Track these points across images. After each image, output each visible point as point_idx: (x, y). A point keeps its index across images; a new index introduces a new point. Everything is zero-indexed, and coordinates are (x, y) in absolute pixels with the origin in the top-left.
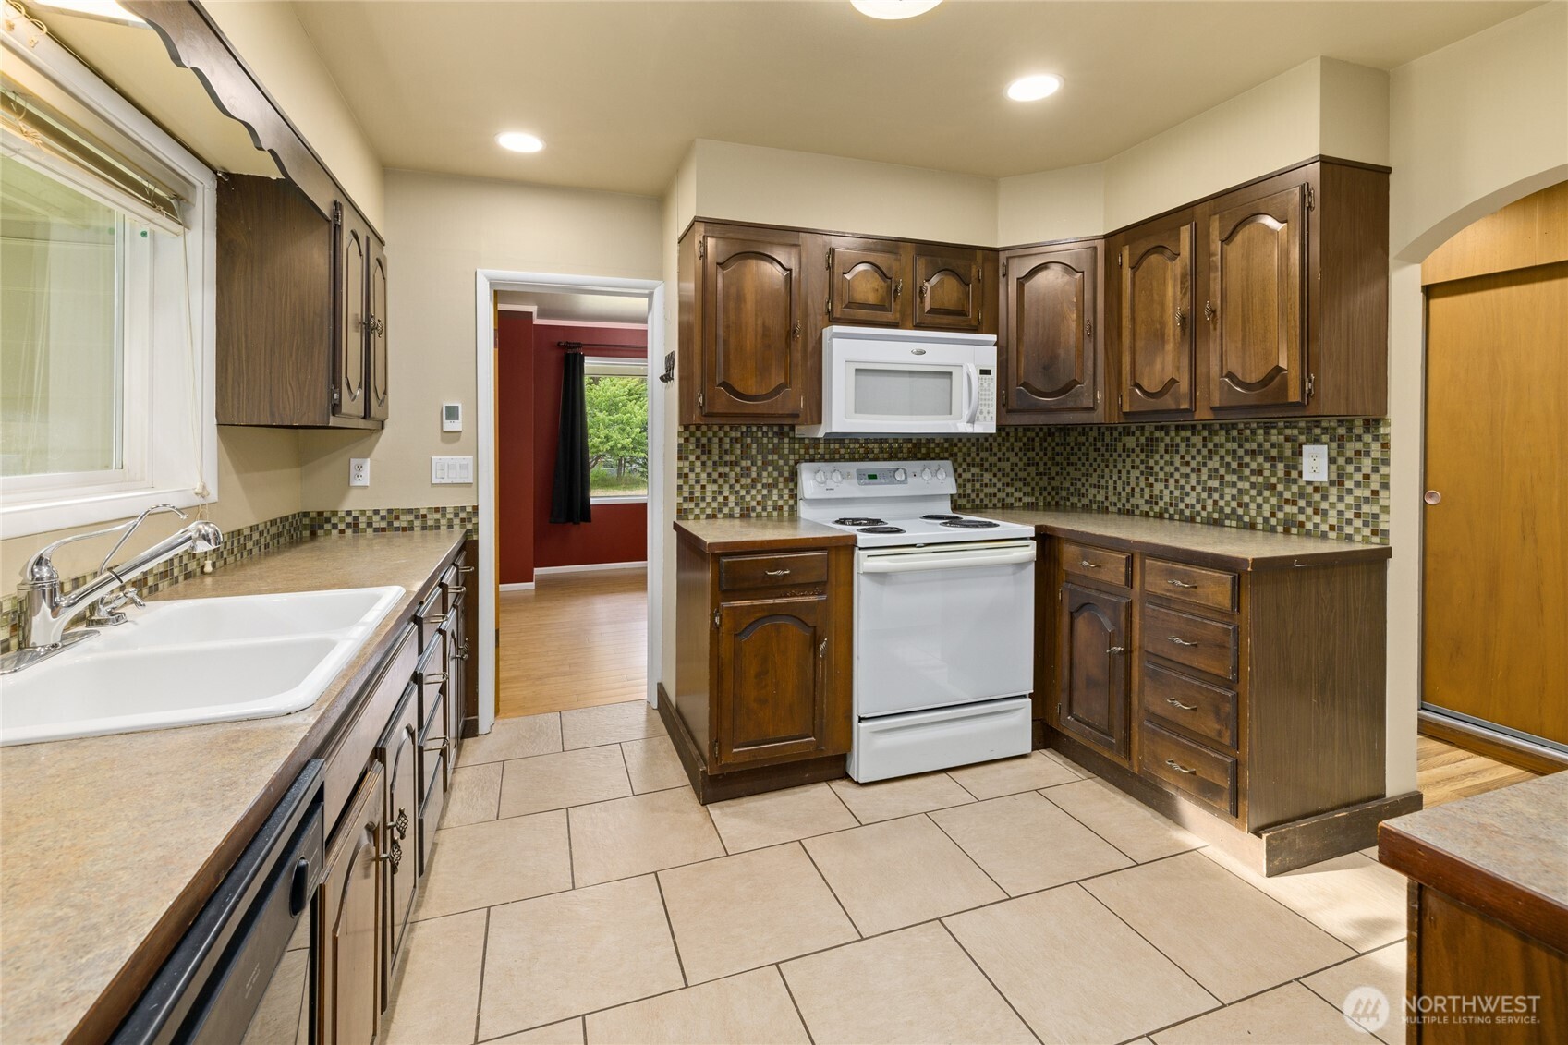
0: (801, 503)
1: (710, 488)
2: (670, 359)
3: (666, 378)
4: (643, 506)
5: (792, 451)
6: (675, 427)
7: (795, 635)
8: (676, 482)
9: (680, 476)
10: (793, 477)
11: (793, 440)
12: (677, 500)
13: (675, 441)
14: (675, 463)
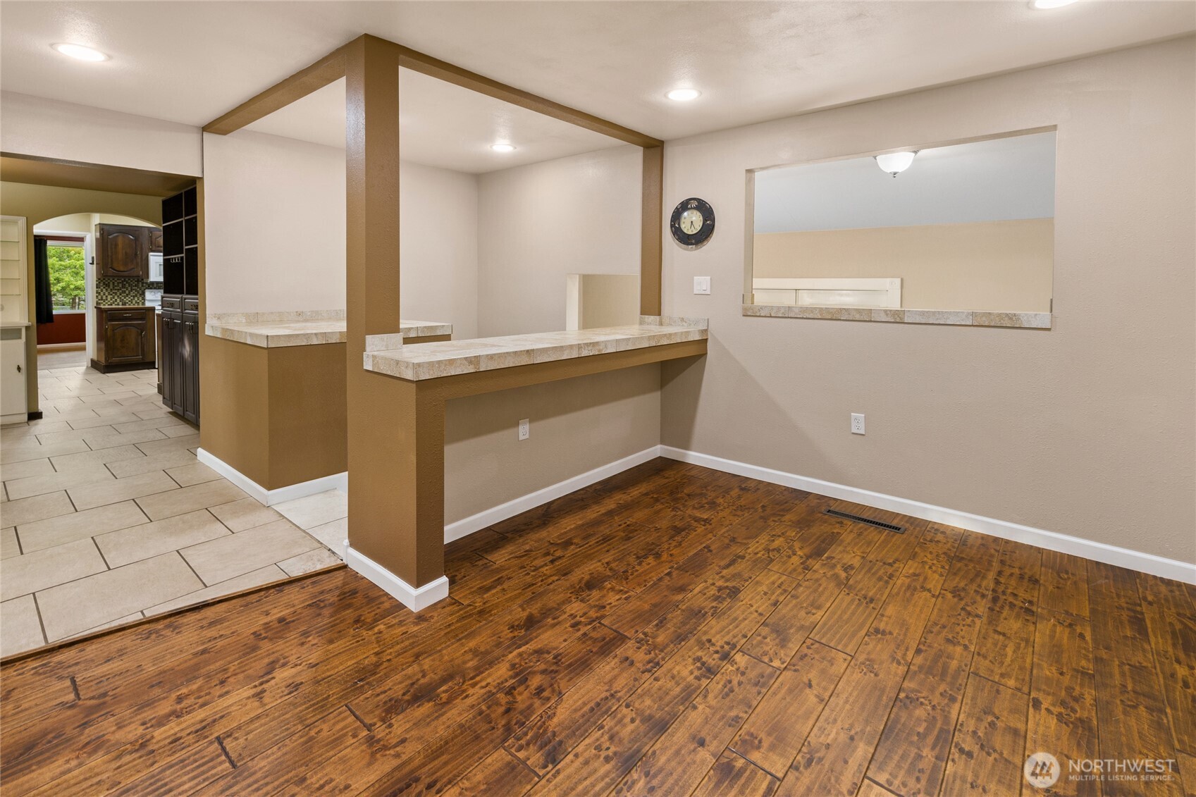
0: (146, 301)
1: (109, 297)
2: (93, 258)
3: (92, 263)
4: (84, 314)
5: (142, 286)
6: (95, 279)
7: (134, 330)
8: (95, 294)
9: (97, 293)
10: (143, 294)
11: (143, 283)
12: (95, 300)
13: (95, 283)
14: (95, 289)
